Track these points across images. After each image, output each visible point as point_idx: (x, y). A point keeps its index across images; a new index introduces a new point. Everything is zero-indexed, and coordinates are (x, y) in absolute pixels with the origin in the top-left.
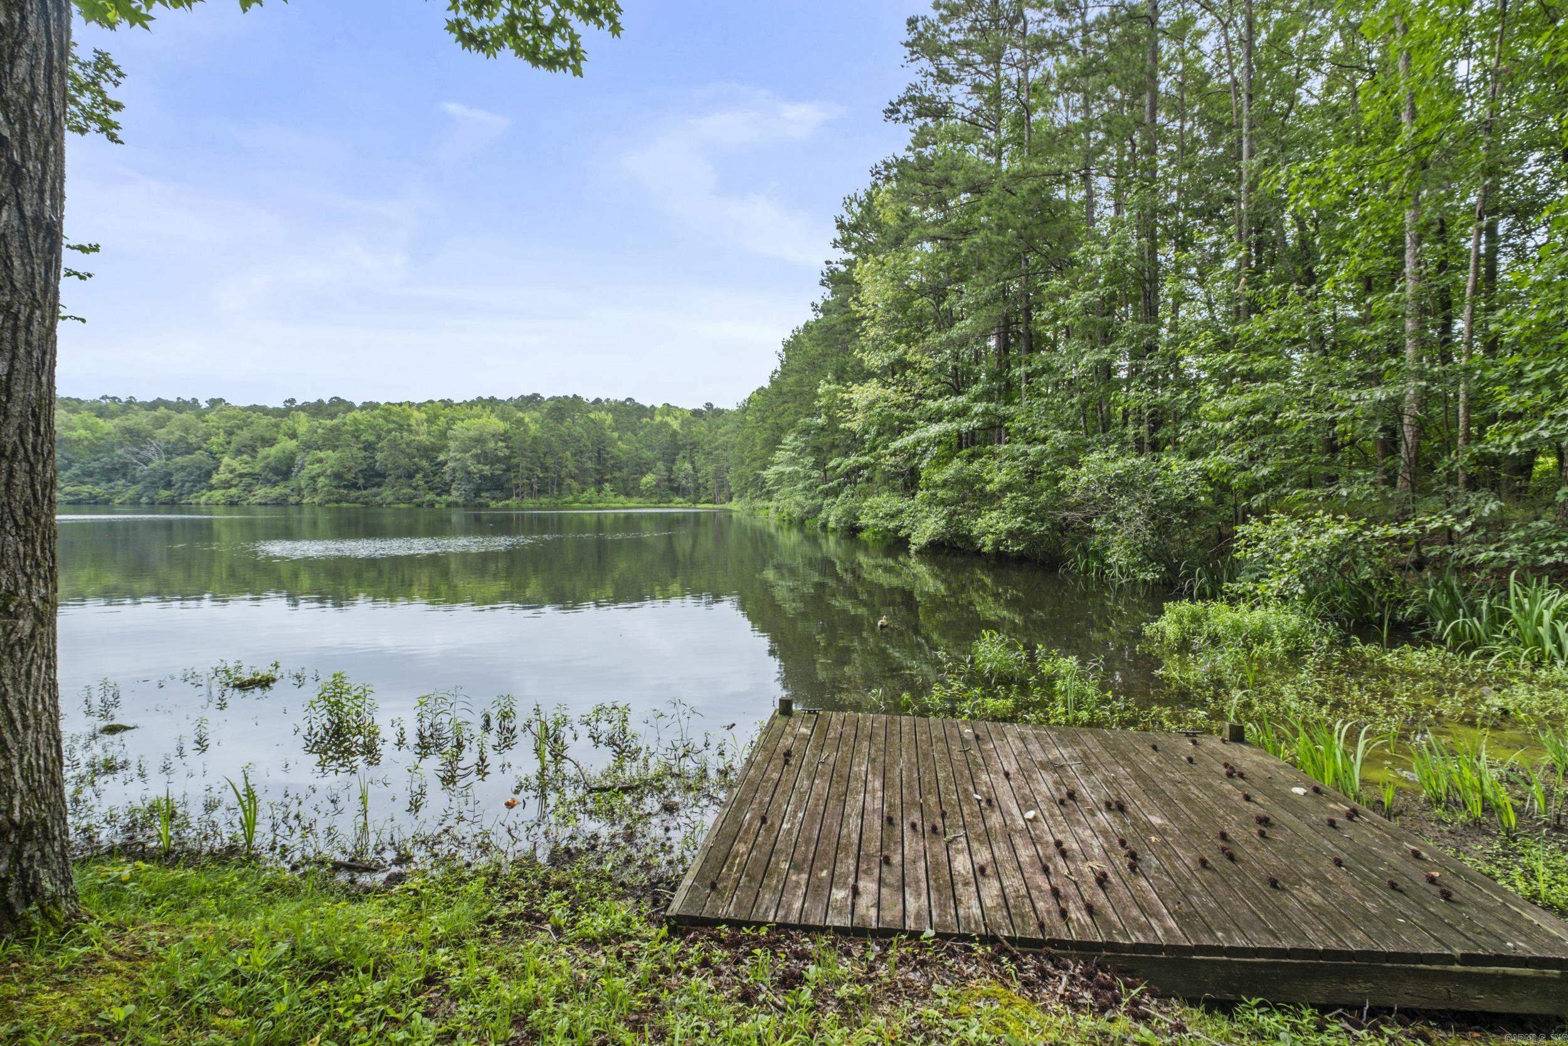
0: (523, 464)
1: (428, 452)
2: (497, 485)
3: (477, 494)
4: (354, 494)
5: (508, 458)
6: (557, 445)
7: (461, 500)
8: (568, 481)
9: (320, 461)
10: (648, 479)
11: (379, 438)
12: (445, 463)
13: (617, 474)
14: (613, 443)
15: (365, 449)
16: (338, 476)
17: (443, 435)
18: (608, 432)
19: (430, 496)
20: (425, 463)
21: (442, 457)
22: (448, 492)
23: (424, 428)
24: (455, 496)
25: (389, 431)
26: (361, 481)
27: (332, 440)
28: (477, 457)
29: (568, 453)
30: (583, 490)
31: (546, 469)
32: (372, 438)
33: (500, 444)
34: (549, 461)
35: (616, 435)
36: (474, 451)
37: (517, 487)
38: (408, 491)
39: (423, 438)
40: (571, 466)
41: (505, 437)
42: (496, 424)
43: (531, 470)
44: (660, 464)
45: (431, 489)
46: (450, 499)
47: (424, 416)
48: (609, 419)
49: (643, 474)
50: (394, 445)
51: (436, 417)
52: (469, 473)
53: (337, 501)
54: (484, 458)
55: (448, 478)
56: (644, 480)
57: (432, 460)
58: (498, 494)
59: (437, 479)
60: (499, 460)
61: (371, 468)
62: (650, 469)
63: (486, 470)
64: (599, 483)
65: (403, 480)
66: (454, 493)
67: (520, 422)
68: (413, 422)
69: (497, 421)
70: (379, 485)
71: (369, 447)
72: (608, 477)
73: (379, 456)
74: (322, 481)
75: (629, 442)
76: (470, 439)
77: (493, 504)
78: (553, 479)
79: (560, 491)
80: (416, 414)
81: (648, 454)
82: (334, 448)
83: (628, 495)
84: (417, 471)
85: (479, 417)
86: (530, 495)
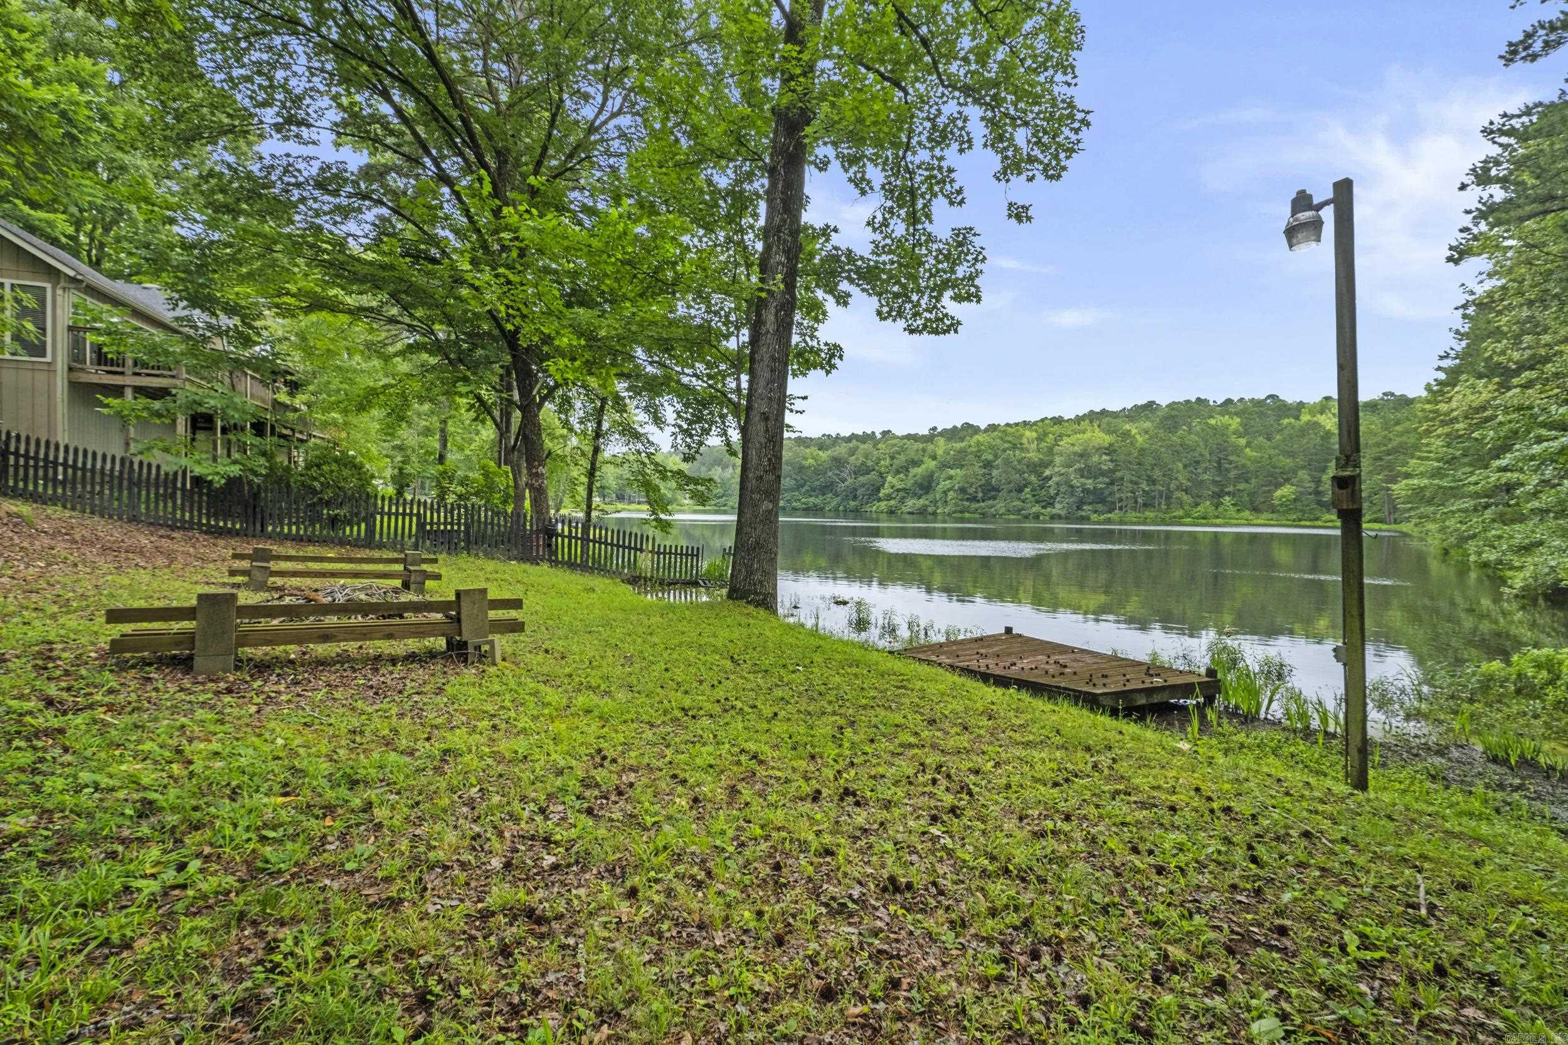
0: (1127, 477)
1: (1036, 468)
2: (1100, 499)
3: (1079, 508)
4: (974, 505)
5: (1113, 471)
6: (1166, 457)
7: (1063, 513)
8: (1178, 494)
9: (951, 478)
10: (1285, 491)
11: (996, 457)
12: (1049, 478)
13: (1241, 486)
14: (1238, 451)
15: (985, 467)
16: (963, 490)
17: (1050, 451)
18: (1233, 438)
19: (1037, 509)
20: (1033, 478)
21: (1047, 473)
22: (1052, 505)
23: (1034, 446)
24: (1058, 508)
25: (1004, 450)
26: (980, 495)
27: (958, 461)
28: (1081, 473)
29: (1180, 465)
30: (1197, 505)
31: (1152, 481)
32: (990, 457)
33: (1104, 457)
34: (1157, 473)
35: (1242, 441)
36: (1077, 466)
37: (1121, 500)
38: (1018, 503)
39: (1033, 456)
40: (1183, 478)
41: (1110, 450)
42: (1099, 437)
43: (1136, 483)
44: (1303, 474)
45: (1037, 502)
46: (1054, 511)
47: (1034, 435)
48: (1235, 423)
49: (1278, 486)
50: (1007, 462)
51: (1046, 434)
52: (1072, 487)
53: (961, 512)
54: (1087, 472)
55: (1052, 492)
56: (1278, 493)
57: (1039, 475)
58: (1100, 507)
59: (1043, 492)
60: (1103, 474)
61: (988, 483)
62: (1287, 480)
63: (1089, 483)
64: (1219, 495)
65: (1014, 494)
66: (1058, 506)
67: (1127, 434)
68: (1025, 441)
69: (1102, 435)
70: (994, 498)
71: (988, 465)
72: (1231, 489)
73: (995, 473)
74: (951, 494)
75: (1260, 448)
76: (1075, 454)
77: (1094, 517)
78: (1161, 493)
79: (1168, 505)
80: (1028, 433)
81: (1288, 462)
82: (962, 467)
83: (1256, 510)
84: (1025, 486)
85: (1084, 432)
86: (1134, 509)
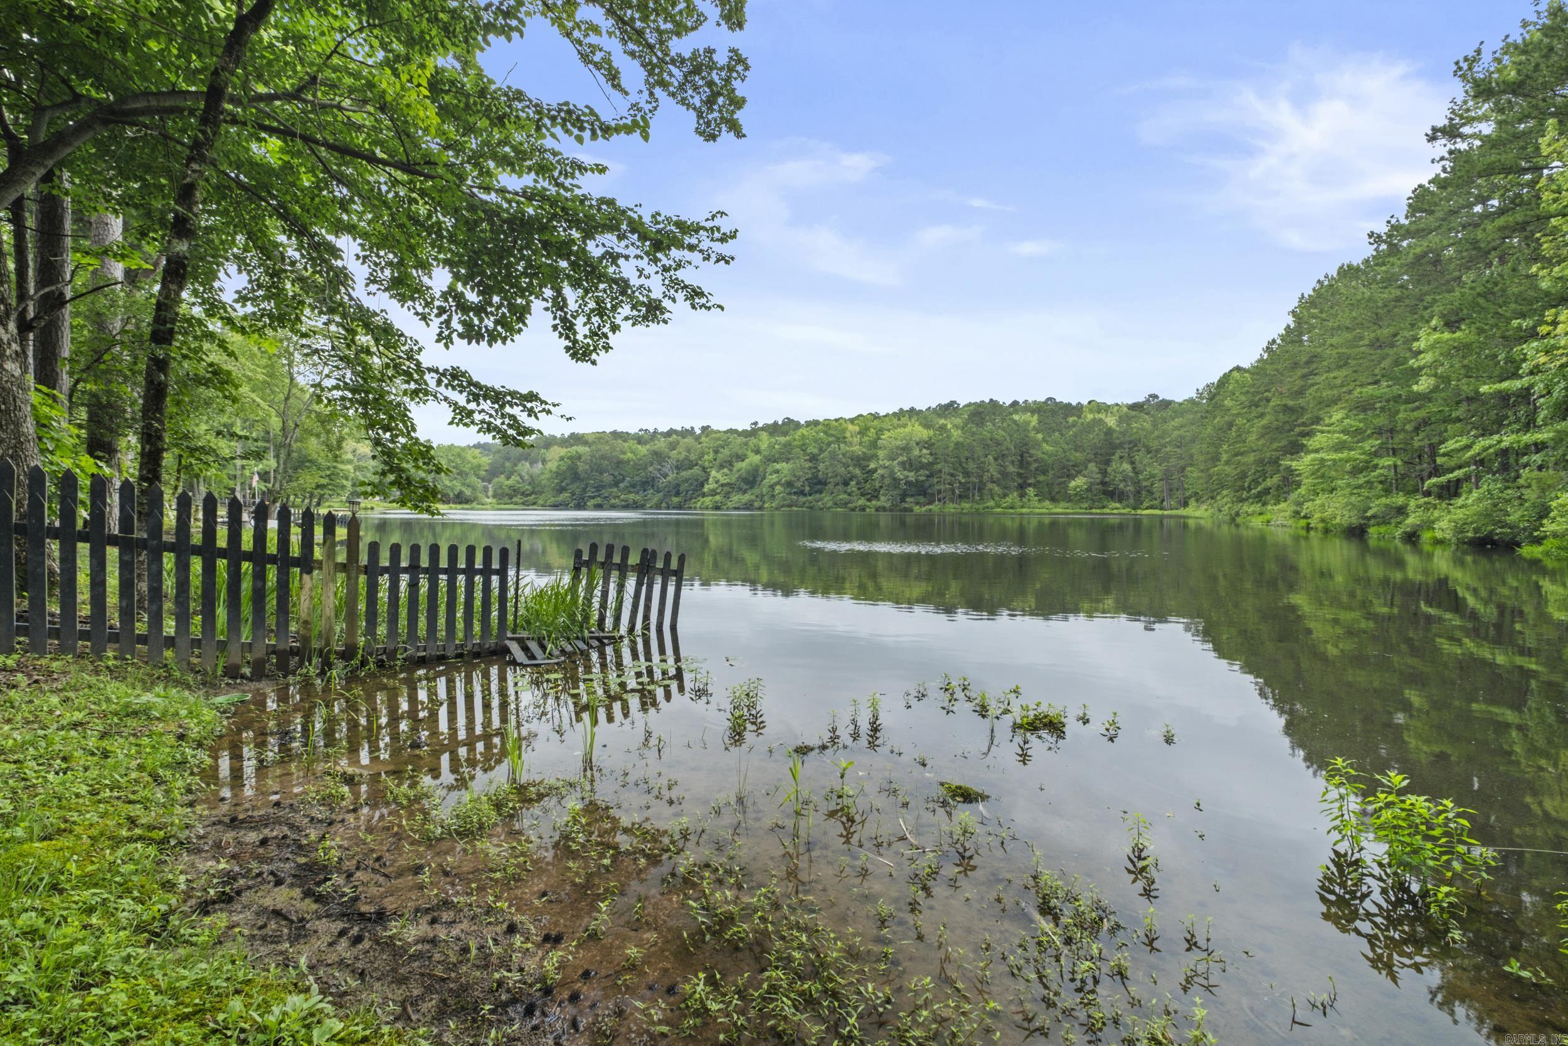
0: (946, 470)
1: (860, 461)
2: (921, 491)
3: (903, 500)
4: (802, 499)
5: (930, 464)
6: (979, 451)
7: (888, 505)
8: (990, 486)
9: (777, 472)
10: (1078, 483)
11: (821, 450)
12: (875, 470)
13: (1041, 478)
14: (1037, 444)
15: (810, 460)
16: (789, 484)
17: (874, 444)
18: (1032, 434)
19: (862, 502)
20: (857, 471)
21: (872, 466)
22: (877, 497)
23: (856, 440)
24: (883, 501)
25: (829, 444)
26: (807, 489)
27: (785, 454)
28: (903, 464)
29: (990, 457)
30: (1005, 496)
31: (967, 474)
32: (815, 451)
33: (925, 451)
34: (971, 466)
35: (1040, 436)
36: (901, 459)
37: (939, 492)
38: (843, 496)
39: (857, 449)
40: (993, 470)
41: (928, 444)
42: (920, 432)
43: (952, 475)
44: (1092, 466)
45: (862, 495)
46: (879, 504)
47: (857, 428)
48: (1034, 420)
49: (1071, 477)
50: (833, 456)
51: (867, 429)
52: (895, 479)
53: (790, 506)
54: (909, 465)
55: (877, 485)
56: (1073, 484)
57: (863, 468)
58: (922, 499)
59: (868, 486)
60: (923, 466)
61: (816, 477)
62: (1079, 472)
63: (912, 476)
64: (1022, 487)
65: (840, 487)
66: (882, 498)
67: (943, 428)
68: (848, 435)
69: (920, 428)
70: (821, 492)
71: (813, 458)
72: (1032, 481)
73: (821, 466)
74: (778, 488)
75: (1056, 443)
76: (897, 448)
77: (917, 509)
78: (974, 484)
79: (981, 496)
80: (851, 427)
81: (1078, 456)
82: (788, 460)
83: (1053, 500)
84: (851, 479)
85: (905, 426)
86: (952, 501)
